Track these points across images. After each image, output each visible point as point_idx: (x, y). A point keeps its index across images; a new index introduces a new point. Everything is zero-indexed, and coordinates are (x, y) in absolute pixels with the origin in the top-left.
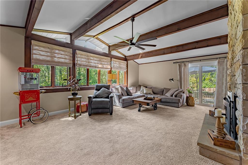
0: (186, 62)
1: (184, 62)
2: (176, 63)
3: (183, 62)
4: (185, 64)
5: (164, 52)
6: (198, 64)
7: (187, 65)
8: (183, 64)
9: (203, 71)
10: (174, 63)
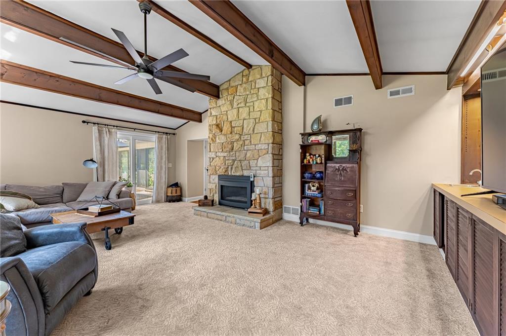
0: (113, 127)
1: (107, 125)
2: (88, 123)
3: (105, 125)
4: (110, 130)
5: (101, 95)
6: (130, 135)
7: (114, 134)
8: (105, 129)
9: (136, 149)
10: (84, 122)
